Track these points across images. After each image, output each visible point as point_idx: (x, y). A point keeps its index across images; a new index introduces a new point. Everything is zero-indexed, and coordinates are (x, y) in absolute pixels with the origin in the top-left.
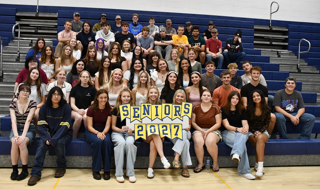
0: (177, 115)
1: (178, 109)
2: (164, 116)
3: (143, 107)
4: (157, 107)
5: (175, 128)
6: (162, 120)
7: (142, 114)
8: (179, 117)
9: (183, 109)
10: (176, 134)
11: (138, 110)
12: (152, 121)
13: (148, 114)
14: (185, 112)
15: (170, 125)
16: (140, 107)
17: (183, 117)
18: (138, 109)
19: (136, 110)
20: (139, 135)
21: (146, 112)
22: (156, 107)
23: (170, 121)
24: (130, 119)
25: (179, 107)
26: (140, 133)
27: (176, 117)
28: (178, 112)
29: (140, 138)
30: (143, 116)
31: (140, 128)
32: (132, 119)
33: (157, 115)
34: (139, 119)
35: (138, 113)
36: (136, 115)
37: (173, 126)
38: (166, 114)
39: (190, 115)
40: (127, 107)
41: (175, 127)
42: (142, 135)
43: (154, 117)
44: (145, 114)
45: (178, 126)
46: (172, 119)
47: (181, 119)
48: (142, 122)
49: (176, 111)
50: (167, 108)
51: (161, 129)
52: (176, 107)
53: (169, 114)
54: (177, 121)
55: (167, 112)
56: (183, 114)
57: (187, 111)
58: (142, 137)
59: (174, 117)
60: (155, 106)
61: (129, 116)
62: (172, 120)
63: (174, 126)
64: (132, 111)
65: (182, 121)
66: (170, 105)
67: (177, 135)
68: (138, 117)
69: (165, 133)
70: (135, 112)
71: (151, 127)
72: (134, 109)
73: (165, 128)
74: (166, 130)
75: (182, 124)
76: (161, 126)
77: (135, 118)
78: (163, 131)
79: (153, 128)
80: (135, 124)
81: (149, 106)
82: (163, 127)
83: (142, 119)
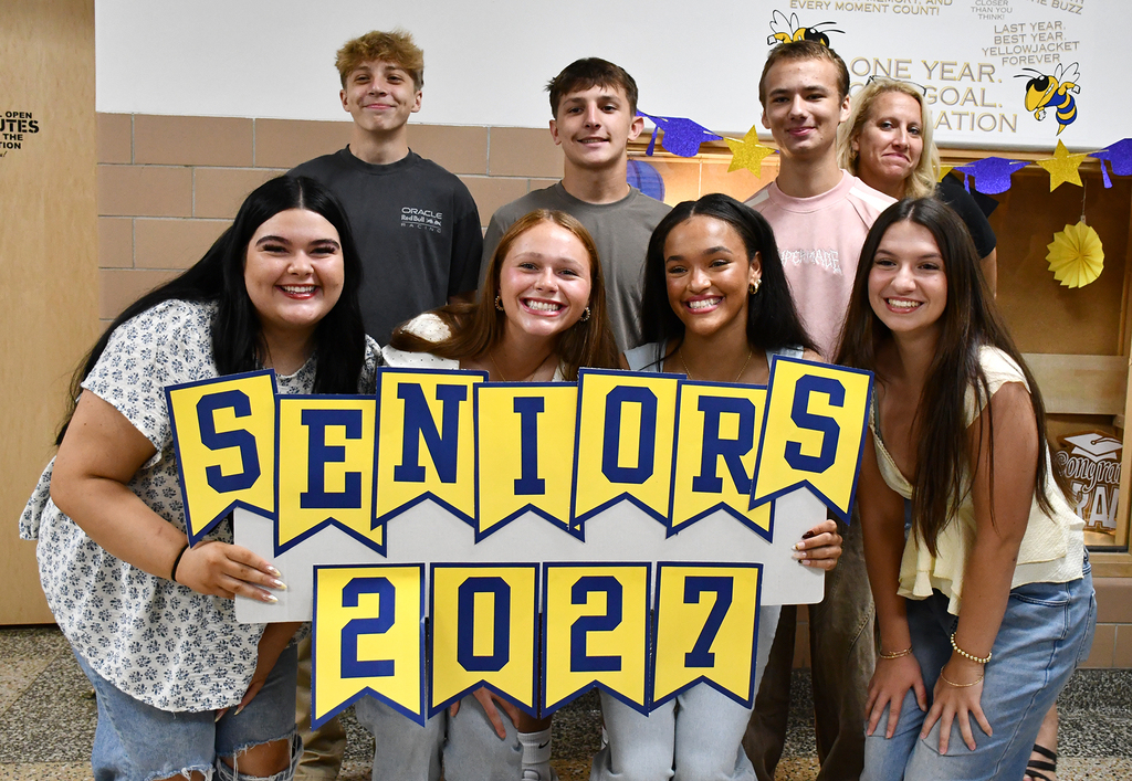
0: (716, 486)
1: (729, 426)
2: (596, 488)
3: (393, 408)
4: (529, 410)
5: (691, 596)
6: (575, 527)
7: (387, 473)
8: (740, 502)
9: (780, 429)
10: (700, 655)
11: (354, 432)
12: (479, 537)
13: (448, 474)
14: (792, 451)
15: (653, 572)
16: (366, 406)
17: (772, 498)
18: (352, 424)
19: (334, 435)
20: (351, 667)
21: (425, 458)
22: (520, 405)
23: (648, 542)
24: (274, 517)
25: (744, 409)
27: (710, 499)
28: (734, 450)
30: (394, 493)
31: (369, 605)
32: (296, 519)
33: (529, 482)
34: (358, 518)
35: (350, 464)
36: (334, 480)
37: (673, 583)
38: (612, 470)
39: (838, 483)
40: (241, 404)
41: (693, 590)
42: (385, 668)
43: (499, 499)
44: (419, 475)
45: (724, 588)
46: (666, 521)
47: (760, 516)
48: (382, 550)
49: (712, 445)
50: (631, 412)
51: (563, 616)
52: (711, 408)
53: (642, 472)
54: (717, 542)
55: (628, 457)
56: (774, 473)
57: (812, 444)
58: (379, 683)
59: (690, 502)
60: (510, 393)
61: (259, 494)
62: (672, 531)
63: (688, 580)
64: (296, 439)
65: (768, 536)
66: (663, 388)
67: (708, 661)
68: (350, 498)
69: (590, 653)
70: (321, 454)
71: (467, 591)
72: (315, 421)
73: (597, 603)
74: (611, 620)
75: (760, 567)
76: (561, 584)
77: (319, 515)
78: (581, 628)
79: (484, 602)
80: (316, 568)
81: (460, 392)
82: (579, 595)
83: (391, 524)
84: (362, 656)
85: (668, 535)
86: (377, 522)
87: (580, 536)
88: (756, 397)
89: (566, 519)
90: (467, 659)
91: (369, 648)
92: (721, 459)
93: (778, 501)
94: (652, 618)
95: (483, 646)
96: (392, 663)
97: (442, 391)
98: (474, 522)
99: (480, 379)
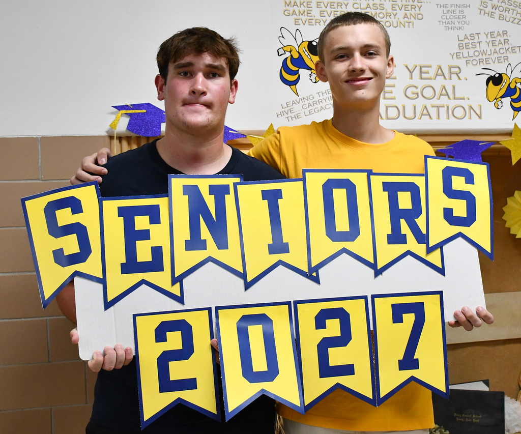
0: (402, 240)
1: (405, 200)
2: (324, 247)
3: (181, 202)
4: (273, 198)
5: (397, 319)
6: (313, 275)
7: (180, 245)
8: (421, 250)
9: (438, 201)
10: (409, 362)
11: (155, 218)
12: (248, 286)
13: (222, 244)
14: (448, 214)
15: (369, 302)
16: (161, 202)
17: (440, 245)
18: (154, 214)
19: (142, 222)
20: (166, 384)
21: (205, 233)
22: (265, 195)
23: (364, 281)
24: (103, 281)
25: (413, 189)
26: (177, 370)
27: (400, 249)
28: (411, 215)
29: (180, 407)
30: (185, 259)
31: (174, 341)
32: (118, 282)
33: (278, 246)
34: (162, 278)
35: (154, 241)
36: (144, 252)
37: (384, 309)
38: (333, 234)
39: (481, 231)
40: (75, 206)
41: (398, 313)
42: (190, 384)
43: (259, 258)
44: (202, 245)
45: (418, 310)
46: (373, 266)
47: (434, 258)
48: (180, 299)
49: (396, 213)
50: (340, 195)
51: (311, 338)
53: (353, 233)
54: (409, 277)
55: (342, 225)
56: (439, 230)
57: (460, 208)
58: (187, 396)
59: (388, 252)
60: (257, 188)
61: (91, 266)
62: (378, 273)
63: (394, 307)
64: (115, 227)
65: (442, 271)
66: (357, 178)
67: (415, 364)
68: (156, 264)
69: (332, 363)
70: (132, 236)
72: (127, 214)
73: (333, 328)
74: (344, 339)
75: (441, 293)
76: (308, 314)
77: (136, 277)
78: (324, 346)
79: (256, 332)
80: (135, 316)
81: (225, 189)
82: (320, 323)
83: (185, 281)
84: (174, 376)
85: (376, 275)
86: (177, 280)
87: (317, 280)
88: (420, 182)
89: (306, 269)
90: (249, 374)
92: (403, 221)
93: (445, 248)
94: (372, 337)
95: (260, 364)
96: (194, 380)
97: (213, 189)
98: (243, 276)
99: (238, 180)
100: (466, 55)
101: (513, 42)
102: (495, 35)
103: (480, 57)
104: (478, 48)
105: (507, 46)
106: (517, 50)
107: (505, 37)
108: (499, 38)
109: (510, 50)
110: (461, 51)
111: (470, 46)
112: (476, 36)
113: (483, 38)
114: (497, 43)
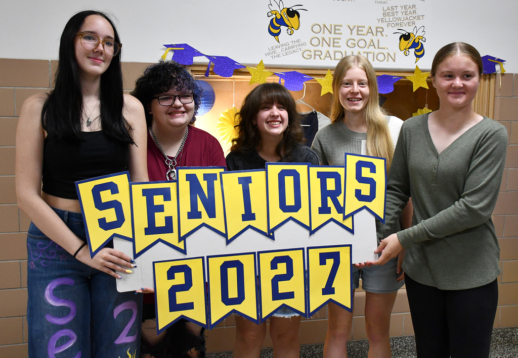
0: (328, 211)
1: (331, 184)
2: (278, 215)
3: (185, 186)
4: (246, 182)
5: (322, 262)
6: (270, 234)
7: (184, 216)
8: (339, 217)
9: (352, 184)
10: (328, 289)
11: (167, 197)
12: (228, 242)
13: (212, 214)
14: (358, 194)
15: (305, 252)
16: (172, 186)
17: (352, 215)
18: (167, 195)
19: (158, 200)
20: (174, 307)
21: (201, 207)
22: (241, 180)
23: (301, 238)
24: (133, 240)
25: (336, 176)
27: (326, 217)
28: (334, 194)
30: (188, 225)
31: (180, 278)
32: (143, 240)
33: (249, 215)
34: (172, 238)
35: (167, 213)
36: (160, 221)
37: (314, 256)
38: (284, 207)
39: (378, 205)
40: (114, 188)
41: (323, 258)
42: (190, 306)
43: (236, 224)
44: (199, 215)
45: (336, 256)
46: (308, 228)
47: (347, 222)
48: (184, 252)
49: (325, 193)
50: (289, 181)
51: (267, 275)
52: (323, 177)
53: (297, 207)
54: (331, 236)
55: (290, 201)
56: (352, 204)
57: (365, 189)
58: (187, 313)
59: (319, 219)
60: (236, 176)
61: (125, 230)
62: (312, 233)
63: (321, 254)
64: (141, 203)
65: (352, 231)
66: (301, 169)
67: (332, 291)
68: (168, 228)
69: (280, 291)
70: (153, 210)
71: (224, 267)
72: (149, 194)
73: (282, 268)
74: (288, 276)
75: (350, 246)
76: (266, 260)
77: (154, 237)
78: (276, 280)
79: (232, 272)
80: (154, 263)
81: (214, 176)
82: (274, 266)
83: (187, 240)
84: (179, 301)
85: (310, 234)
86: (182, 239)
87: (273, 238)
88: (341, 171)
89: (266, 230)
90: (226, 300)
91: (182, 297)
92: (329, 199)
93: (355, 216)
94: (306, 273)
95: (233, 293)
96: (192, 303)
97: (206, 177)
98: (225, 235)
99: (222, 170)
100: (387, 20)
101: (419, 13)
102: (408, 8)
103: (397, 22)
104: (395, 16)
105: (415, 15)
106: (421, 18)
107: (414, 9)
108: (410, 9)
109: (417, 18)
110: (385, 17)
111: (391, 14)
112: (395, 8)
113: (399, 9)
114: (408, 13)
